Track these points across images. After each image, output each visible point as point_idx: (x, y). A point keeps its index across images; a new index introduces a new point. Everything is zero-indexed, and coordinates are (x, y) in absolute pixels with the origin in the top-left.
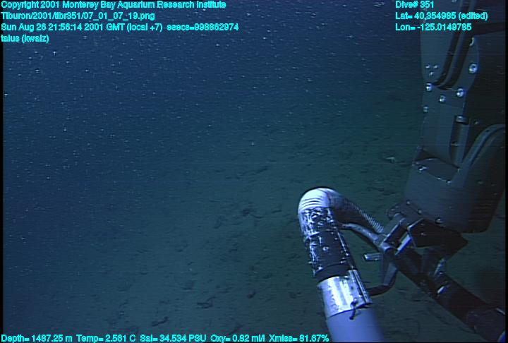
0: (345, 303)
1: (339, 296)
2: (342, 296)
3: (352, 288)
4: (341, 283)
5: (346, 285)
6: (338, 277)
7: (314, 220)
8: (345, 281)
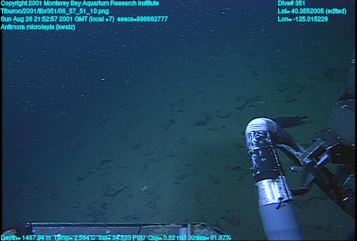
0: (274, 198)
1: (270, 193)
2: (272, 193)
3: (280, 188)
4: (272, 184)
5: (276, 186)
6: (271, 180)
7: (256, 139)
8: (276, 183)
